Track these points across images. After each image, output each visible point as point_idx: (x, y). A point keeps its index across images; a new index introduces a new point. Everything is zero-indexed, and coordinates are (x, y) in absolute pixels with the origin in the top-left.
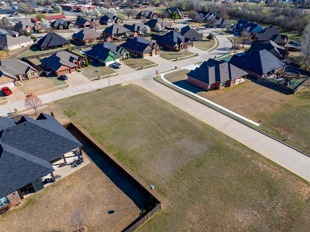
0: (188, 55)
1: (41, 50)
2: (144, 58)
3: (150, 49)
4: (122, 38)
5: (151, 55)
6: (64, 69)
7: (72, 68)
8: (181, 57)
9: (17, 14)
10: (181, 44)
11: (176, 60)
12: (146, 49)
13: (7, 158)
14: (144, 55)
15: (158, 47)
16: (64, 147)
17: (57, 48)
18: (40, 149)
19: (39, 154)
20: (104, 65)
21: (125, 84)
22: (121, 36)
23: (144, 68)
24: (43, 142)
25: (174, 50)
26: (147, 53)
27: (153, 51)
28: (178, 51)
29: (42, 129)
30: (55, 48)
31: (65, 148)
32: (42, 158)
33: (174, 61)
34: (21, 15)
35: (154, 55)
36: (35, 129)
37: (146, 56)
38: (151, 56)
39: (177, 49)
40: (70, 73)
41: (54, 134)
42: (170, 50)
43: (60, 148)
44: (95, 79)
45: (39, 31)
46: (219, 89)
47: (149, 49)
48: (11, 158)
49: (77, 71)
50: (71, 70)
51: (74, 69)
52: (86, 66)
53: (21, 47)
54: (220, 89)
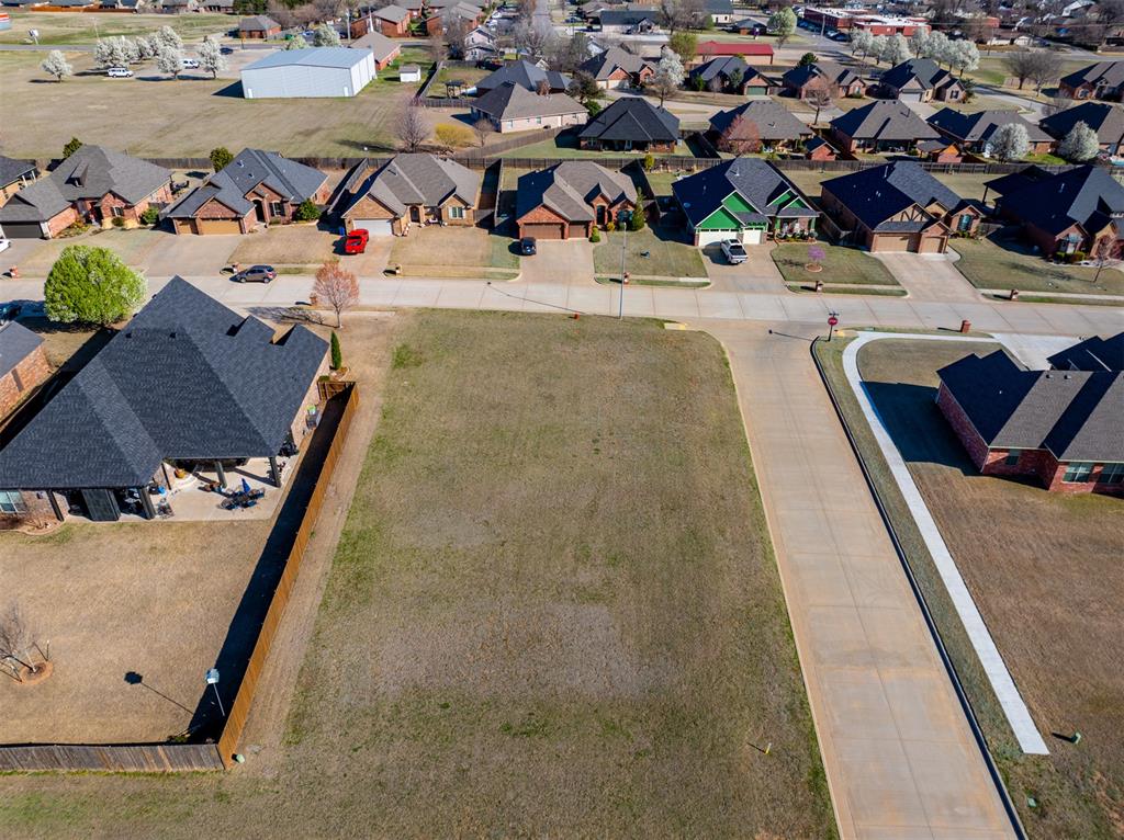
0: (1105, 291)
1: (578, 147)
2: (875, 253)
3: (918, 219)
4: (887, 158)
5: (914, 248)
6: (544, 221)
7: (573, 223)
8: (1057, 289)
9: (649, 28)
10: (1099, 235)
11: (1009, 299)
12: (897, 218)
13: (69, 402)
14: (878, 240)
15: (976, 223)
16: (225, 437)
17: (629, 150)
18: (166, 414)
19: (156, 426)
20: (691, 239)
21: (682, 327)
22: (893, 151)
23: (826, 291)
24: (183, 399)
25: (1053, 252)
26: (894, 234)
27: (924, 235)
28: (1069, 259)
29: (202, 364)
30: (621, 148)
31: (225, 442)
32: (155, 441)
33: (995, 296)
34: (661, 31)
35: (929, 253)
36: (186, 357)
37: (888, 249)
38: (916, 250)
39: (1070, 250)
40: (563, 238)
41: (223, 389)
42: (1036, 248)
43: (213, 434)
44: (611, 280)
45: (647, 87)
46: (1048, 489)
47: (911, 220)
48: (77, 405)
49: (590, 236)
50: (566, 231)
51: (582, 229)
52: (631, 227)
53: (541, 126)
54: (1051, 488)
